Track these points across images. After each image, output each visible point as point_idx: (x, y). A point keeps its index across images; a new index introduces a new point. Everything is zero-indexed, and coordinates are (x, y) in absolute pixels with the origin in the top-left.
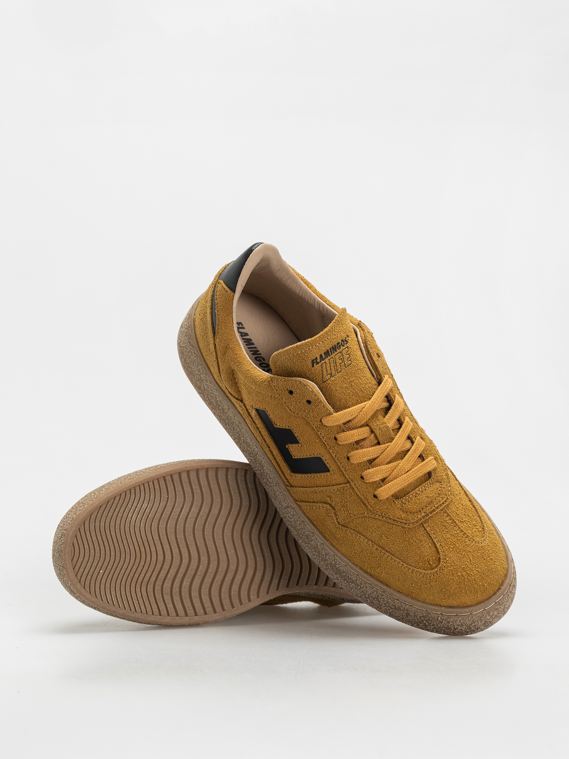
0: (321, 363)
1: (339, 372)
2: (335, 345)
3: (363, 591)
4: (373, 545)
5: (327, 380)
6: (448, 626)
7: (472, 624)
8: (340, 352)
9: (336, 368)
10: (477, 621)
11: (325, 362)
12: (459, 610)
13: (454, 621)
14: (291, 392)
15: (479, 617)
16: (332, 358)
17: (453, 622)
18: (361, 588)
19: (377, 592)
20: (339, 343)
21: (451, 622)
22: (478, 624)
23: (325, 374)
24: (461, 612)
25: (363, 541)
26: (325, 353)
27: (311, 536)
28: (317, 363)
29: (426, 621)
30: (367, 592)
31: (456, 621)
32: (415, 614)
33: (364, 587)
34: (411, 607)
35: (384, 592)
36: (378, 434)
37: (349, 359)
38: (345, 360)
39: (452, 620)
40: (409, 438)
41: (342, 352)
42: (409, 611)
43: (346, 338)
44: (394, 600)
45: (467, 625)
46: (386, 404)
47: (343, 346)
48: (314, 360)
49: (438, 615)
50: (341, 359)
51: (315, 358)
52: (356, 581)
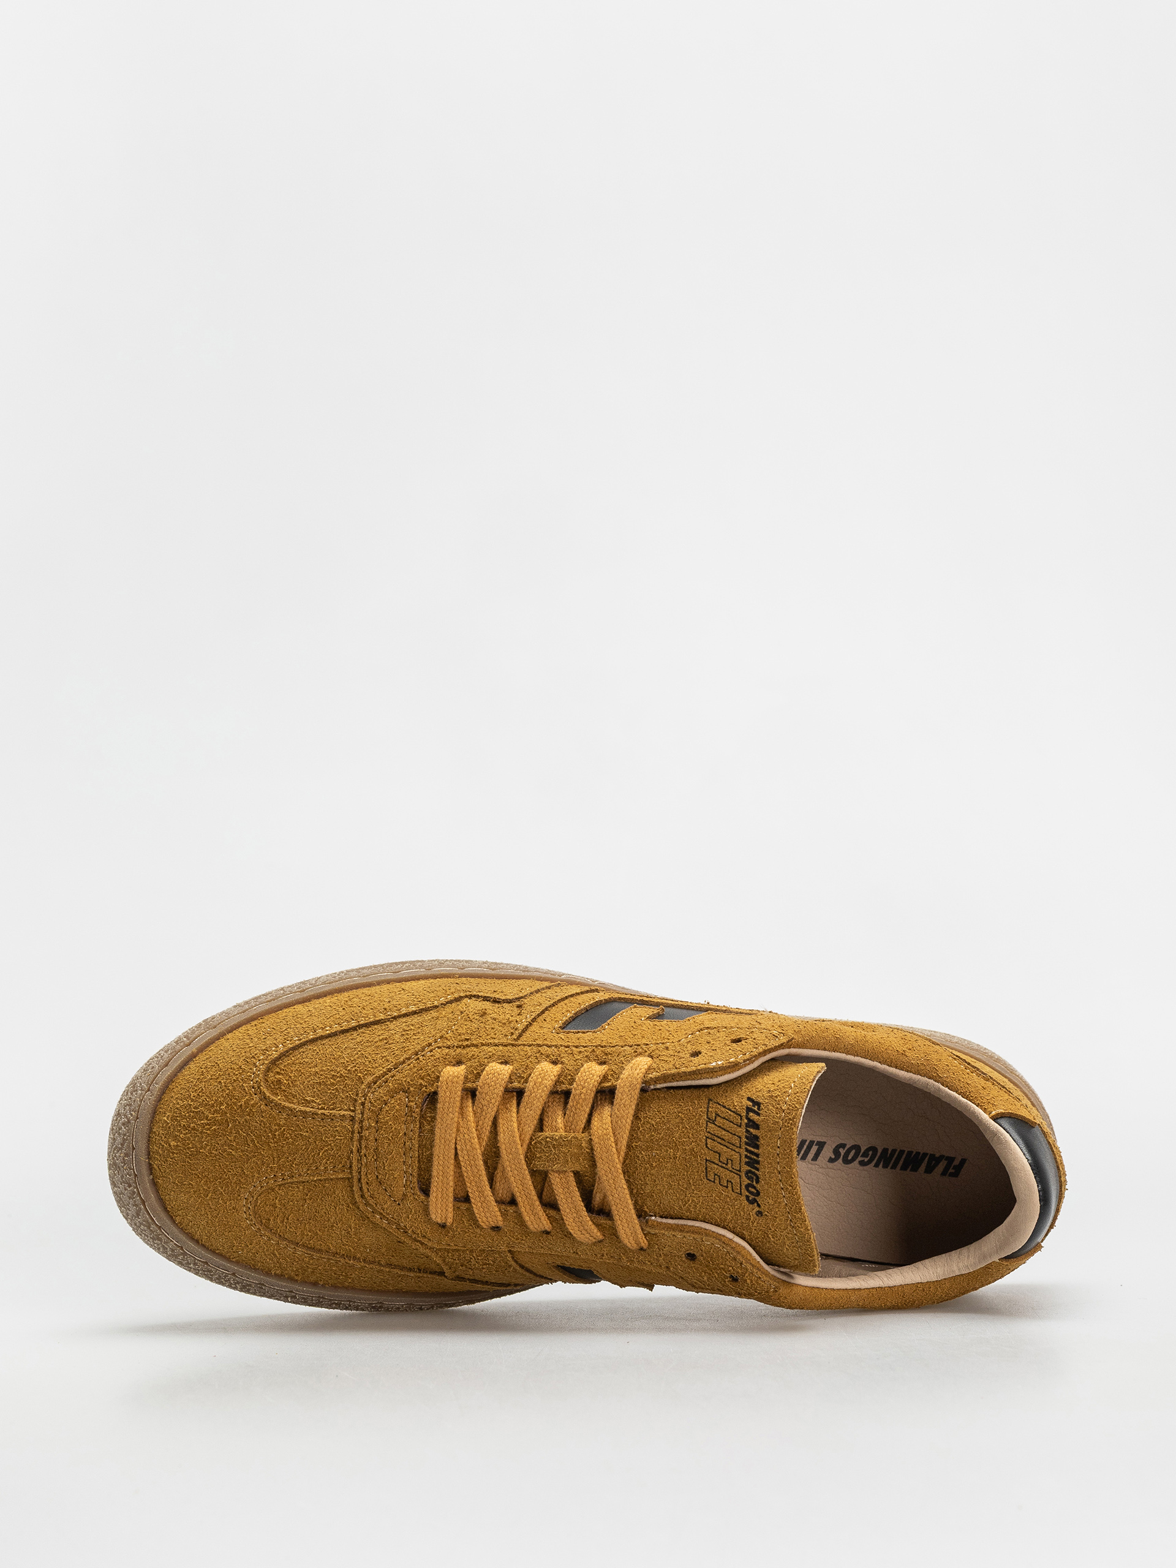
0: (744, 1118)
1: (706, 1141)
2: (758, 1170)
8: (740, 1171)
16: (740, 1147)
20: (756, 1183)
26: (757, 1138)
28: (749, 1110)
37: (717, 1181)
38: (721, 1169)
40: (513, 1202)
41: (737, 1174)
43: (759, 1206)
46: (597, 1199)
47: (747, 1186)
48: (759, 1107)
50: (727, 1164)
51: (763, 1112)
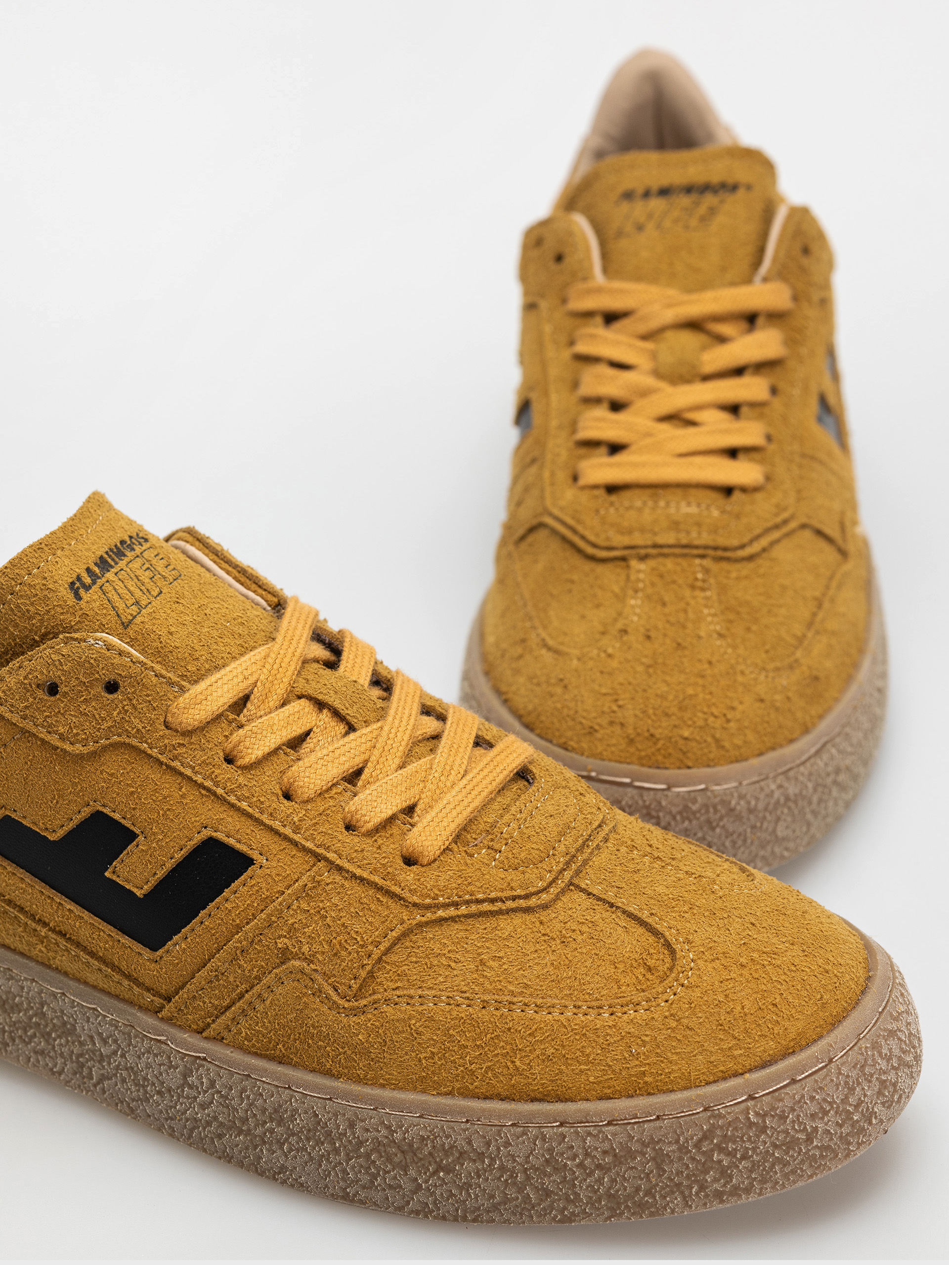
0: (98, 585)
1: (157, 596)
2: (116, 546)
3: (502, 1168)
4: (468, 998)
5: (135, 617)
6: (786, 1132)
7: (847, 1097)
8: (138, 557)
9: (143, 588)
10: (859, 1084)
11: (108, 581)
12: (791, 1060)
13: (794, 1104)
14: (53, 689)
15: (856, 1064)
16: (122, 570)
17: (793, 1110)
18: (493, 1160)
19: (544, 1139)
20: (124, 542)
21: (789, 1114)
22: (865, 1095)
23: (120, 605)
24: (804, 1066)
25: (435, 1007)
26: (96, 565)
27: (287, 1102)
28: (88, 588)
29: (721, 1150)
30: (515, 1161)
31: (799, 1102)
32: (677, 1141)
33: (498, 1149)
34: (658, 1123)
35: (562, 1125)
36: (337, 704)
37: (170, 568)
38: (158, 571)
39: (788, 1103)
41: (143, 557)
42: (658, 1142)
44: (600, 1132)
45: (838, 1107)
46: (323, 651)
47: (140, 545)
48: (75, 584)
49: (743, 1106)
51: (75, 576)
52: (470, 1143)
